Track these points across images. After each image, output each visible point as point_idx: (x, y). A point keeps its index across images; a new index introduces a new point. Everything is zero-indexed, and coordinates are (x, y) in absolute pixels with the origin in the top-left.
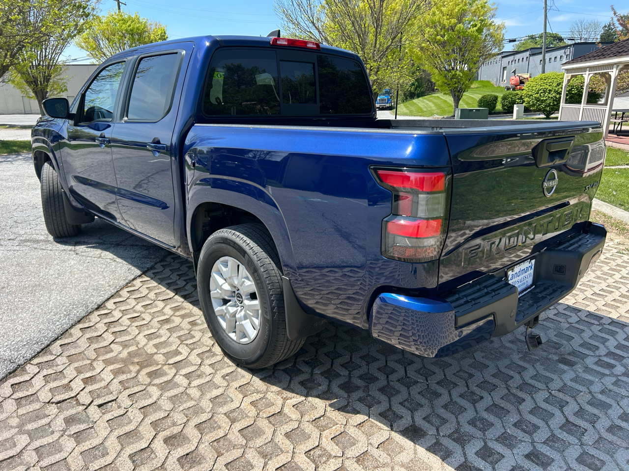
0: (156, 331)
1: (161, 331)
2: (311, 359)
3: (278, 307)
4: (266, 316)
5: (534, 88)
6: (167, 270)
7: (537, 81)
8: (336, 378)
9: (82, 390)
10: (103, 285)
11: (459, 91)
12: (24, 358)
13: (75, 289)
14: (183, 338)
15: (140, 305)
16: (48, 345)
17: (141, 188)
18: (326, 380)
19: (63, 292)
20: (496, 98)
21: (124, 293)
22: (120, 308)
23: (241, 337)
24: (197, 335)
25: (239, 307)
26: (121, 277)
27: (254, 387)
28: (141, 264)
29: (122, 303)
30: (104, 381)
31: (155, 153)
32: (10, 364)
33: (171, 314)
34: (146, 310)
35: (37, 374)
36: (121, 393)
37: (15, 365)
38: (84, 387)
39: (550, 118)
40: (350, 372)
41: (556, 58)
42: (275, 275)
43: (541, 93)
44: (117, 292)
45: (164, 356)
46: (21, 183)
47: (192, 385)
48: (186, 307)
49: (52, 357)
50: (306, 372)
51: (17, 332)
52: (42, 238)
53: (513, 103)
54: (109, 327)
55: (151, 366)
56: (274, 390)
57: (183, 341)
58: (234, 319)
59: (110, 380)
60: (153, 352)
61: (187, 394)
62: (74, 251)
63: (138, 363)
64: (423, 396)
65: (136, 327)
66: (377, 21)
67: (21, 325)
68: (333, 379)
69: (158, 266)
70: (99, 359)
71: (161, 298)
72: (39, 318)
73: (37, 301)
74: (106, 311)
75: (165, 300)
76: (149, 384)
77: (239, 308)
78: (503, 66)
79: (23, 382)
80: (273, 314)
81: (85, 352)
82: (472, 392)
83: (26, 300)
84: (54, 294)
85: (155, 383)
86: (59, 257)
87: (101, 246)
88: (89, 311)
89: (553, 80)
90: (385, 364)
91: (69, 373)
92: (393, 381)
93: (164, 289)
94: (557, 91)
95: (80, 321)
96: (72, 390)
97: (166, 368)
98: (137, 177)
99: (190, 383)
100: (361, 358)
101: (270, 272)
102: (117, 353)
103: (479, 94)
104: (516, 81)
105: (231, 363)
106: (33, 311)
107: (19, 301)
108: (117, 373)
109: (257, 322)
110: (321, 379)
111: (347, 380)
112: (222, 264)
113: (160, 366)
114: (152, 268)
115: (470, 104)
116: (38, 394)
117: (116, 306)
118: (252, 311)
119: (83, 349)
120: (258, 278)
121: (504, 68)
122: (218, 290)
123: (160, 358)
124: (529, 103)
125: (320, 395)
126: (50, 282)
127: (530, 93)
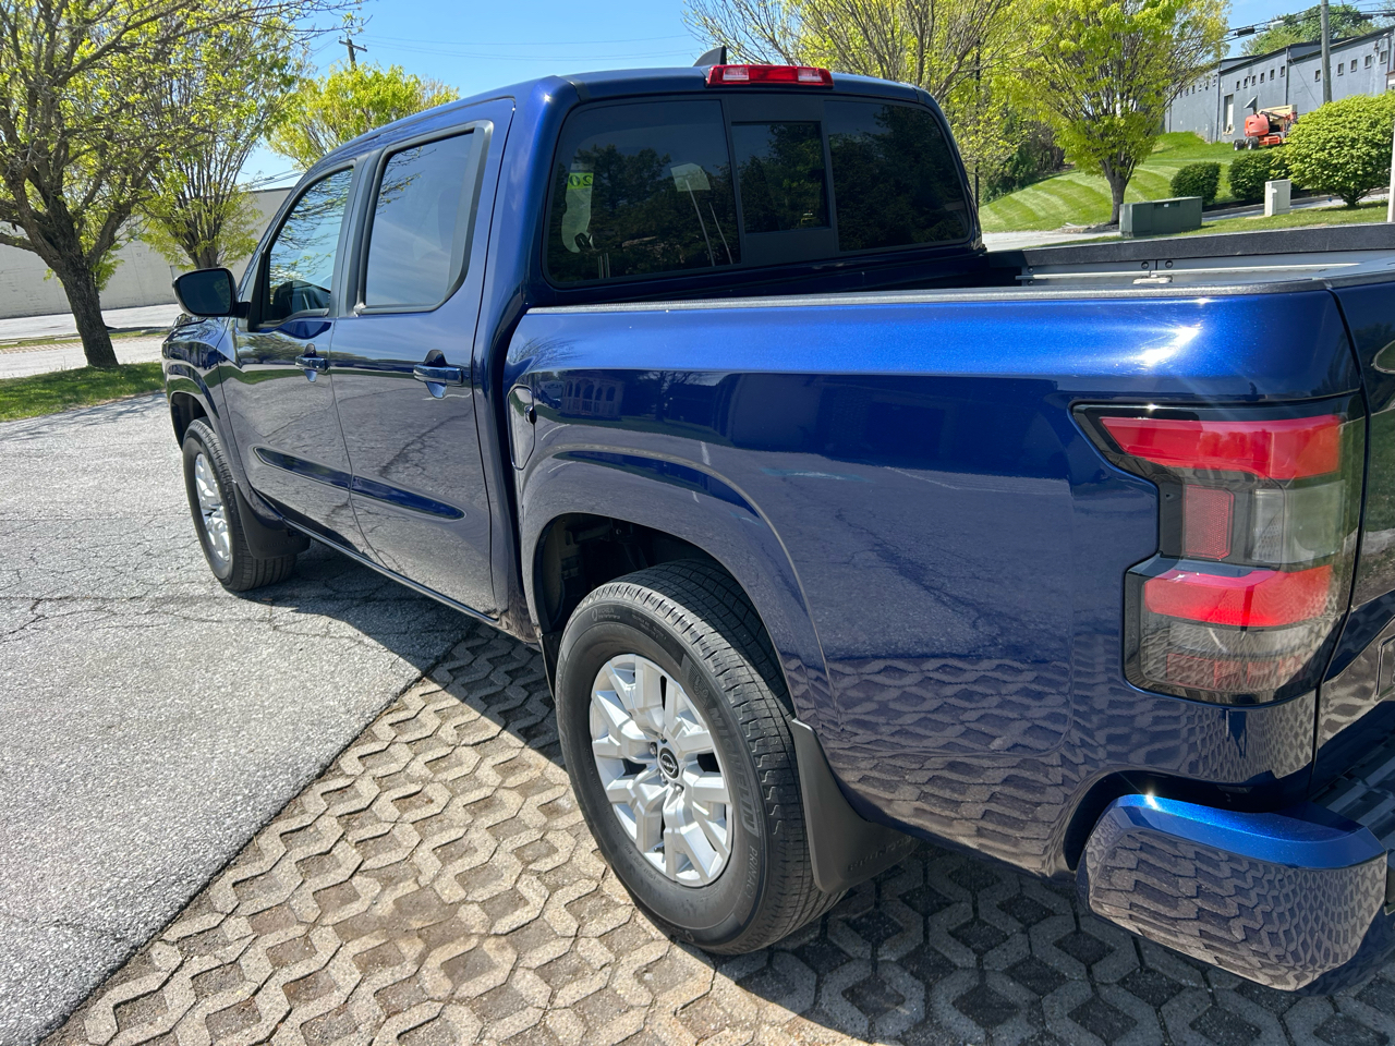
0: (460, 835)
1: (474, 835)
2: (867, 916)
3: (782, 805)
4: (749, 828)
5: (1312, 138)
6: (482, 659)
7: (1320, 120)
8: (944, 977)
9: (283, 1020)
10: (333, 710)
11: (1123, 164)
12: (146, 924)
13: (270, 723)
14: (529, 853)
15: (422, 759)
16: (206, 885)
17: (407, 461)
18: (917, 982)
19: (244, 733)
20: (1216, 169)
21: (383, 729)
22: (373, 772)
23: (677, 866)
24: (563, 842)
25: (668, 786)
26: (374, 685)
27: (723, 1009)
28: (421, 647)
29: (378, 756)
30: (338, 989)
31: (435, 388)
32: (113, 945)
33: (496, 784)
34: (435, 773)
35: (176, 971)
36: (379, 1026)
37: (125, 948)
38: (288, 1009)
39: (1359, 207)
40: (980, 954)
41: (1354, 62)
42: (767, 714)
43: (1332, 147)
44: (367, 726)
45: (484, 909)
46: (161, 460)
47: (559, 1002)
48: (531, 761)
49: (214, 920)
50: (859, 958)
51: (134, 850)
52: (202, 590)
53: (1262, 178)
54: (347, 827)
55: (452, 941)
56: (777, 1019)
57: (529, 863)
58: (658, 815)
59: (353, 985)
60: (457, 899)
61: (546, 1030)
62: (270, 621)
63: (419, 933)
64: (1204, 1033)
65: (413, 823)
66: (920, 19)
67: (145, 830)
68: (935, 978)
69: (461, 650)
70: (325, 922)
71: (470, 740)
72: (186, 809)
73: (184, 760)
74: (341, 782)
75: (479, 743)
76: (449, 1001)
77: (670, 789)
78: (1224, 93)
79: (143, 996)
80: (769, 825)
81: (292, 903)
82: (1348, 1019)
83: (160, 759)
84: (223, 738)
85: (465, 994)
86: (235, 640)
87: (330, 606)
88: (302, 784)
89: (1358, 114)
90: (1074, 928)
91: (253, 965)
92: (1108, 985)
93: (475, 714)
94: (1371, 141)
95: (280, 812)
96: (259, 1020)
97: (489, 946)
98: (398, 436)
99: (553, 995)
100: (1002, 907)
101: (755, 705)
102: (368, 903)
103: (1169, 164)
104: (1261, 125)
105: (655, 932)
106: (172, 790)
107: (143, 761)
108: (370, 962)
109: (723, 835)
110: (902, 981)
111: (974, 983)
112: (620, 674)
113: (474, 941)
114: (447, 656)
115: (1150, 191)
116: (178, 1032)
117: (364, 765)
118: (707, 804)
119: (286, 894)
120: (721, 724)
121: (1227, 98)
122: (610, 736)
123: (472, 916)
124: (1302, 174)
125: (908, 1032)
126: (215, 707)
127: (1304, 151)
